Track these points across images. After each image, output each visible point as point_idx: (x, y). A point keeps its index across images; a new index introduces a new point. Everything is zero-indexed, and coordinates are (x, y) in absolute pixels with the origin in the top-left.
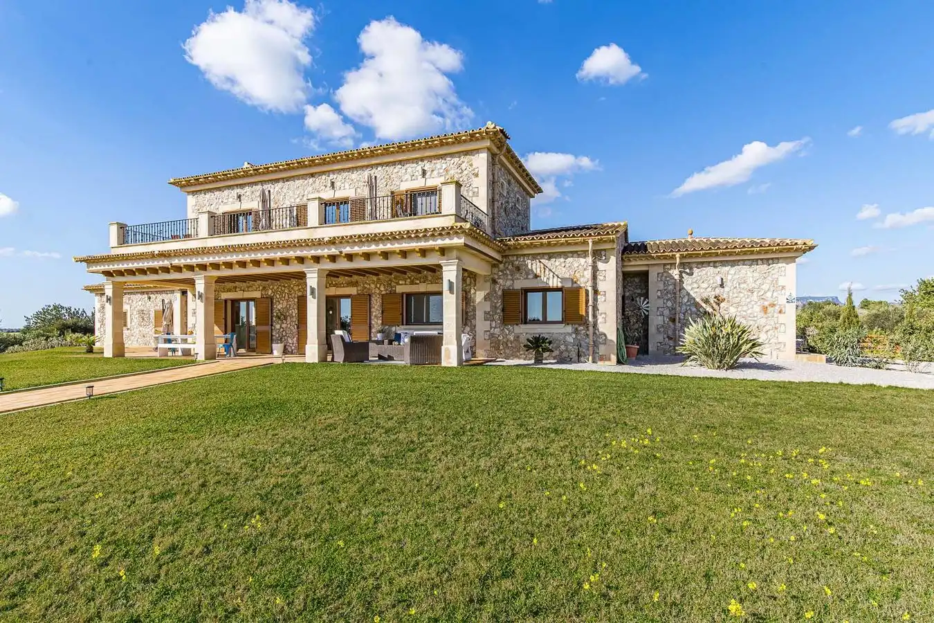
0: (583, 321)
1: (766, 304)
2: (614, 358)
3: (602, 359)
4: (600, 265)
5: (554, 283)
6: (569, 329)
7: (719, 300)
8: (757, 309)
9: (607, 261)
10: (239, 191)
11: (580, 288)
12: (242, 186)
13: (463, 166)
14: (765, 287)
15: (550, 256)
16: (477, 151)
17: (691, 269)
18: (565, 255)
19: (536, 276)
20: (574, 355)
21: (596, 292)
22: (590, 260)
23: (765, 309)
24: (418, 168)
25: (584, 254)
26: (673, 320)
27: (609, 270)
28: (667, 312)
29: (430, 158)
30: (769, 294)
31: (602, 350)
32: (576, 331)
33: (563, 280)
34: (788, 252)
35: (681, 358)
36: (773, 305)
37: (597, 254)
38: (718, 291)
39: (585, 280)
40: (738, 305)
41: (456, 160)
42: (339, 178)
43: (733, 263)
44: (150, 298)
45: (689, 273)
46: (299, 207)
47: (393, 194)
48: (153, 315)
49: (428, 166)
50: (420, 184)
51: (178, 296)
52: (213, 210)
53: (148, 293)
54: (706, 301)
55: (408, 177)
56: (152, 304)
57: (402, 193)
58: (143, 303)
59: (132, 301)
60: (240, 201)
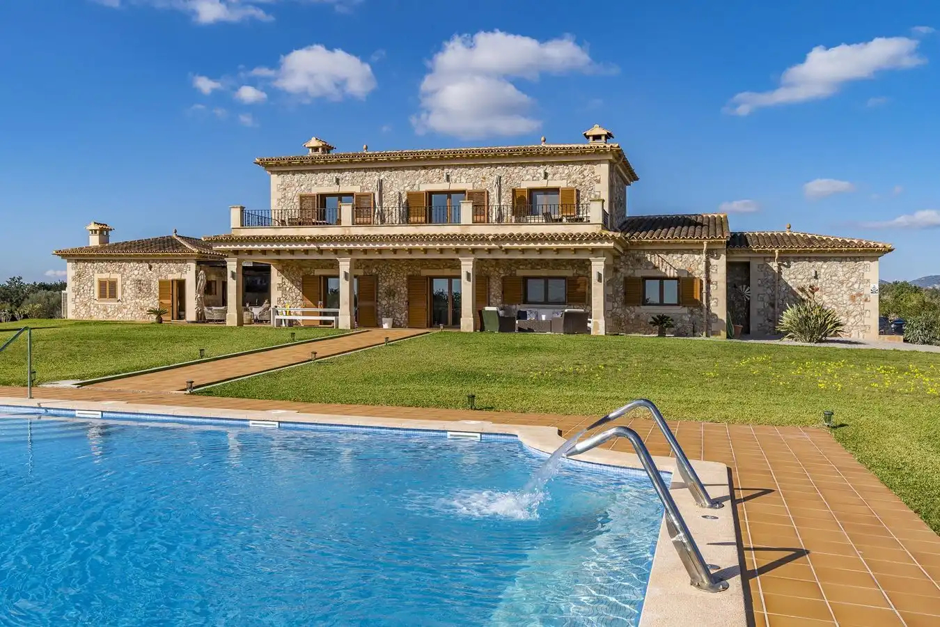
0: (698, 304)
1: (854, 293)
2: (724, 334)
3: (714, 334)
4: (713, 261)
5: (671, 273)
6: (685, 310)
7: (813, 289)
8: (846, 297)
9: (718, 258)
10: (337, 175)
11: (695, 278)
12: (340, 171)
13: (585, 173)
14: (853, 280)
15: (668, 252)
16: (600, 162)
17: (789, 262)
18: (682, 252)
19: (655, 268)
20: (689, 331)
21: (709, 282)
22: (704, 256)
23: (853, 298)
24: (541, 170)
25: (699, 252)
26: (773, 305)
27: (720, 266)
28: (766, 298)
29: (552, 164)
30: (856, 286)
31: (714, 327)
32: (692, 313)
33: (679, 271)
34: (871, 253)
35: (780, 335)
36: (860, 295)
37: (710, 253)
38: (813, 282)
39: (699, 272)
40: (831, 293)
41: (578, 167)
42: (454, 174)
43: (825, 260)
44: (150, 267)
45: (788, 267)
46: (409, 194)
47: (514, 191)
48: (155, 286)
49: (549, 170)
50: (542, 184)
51: (193, 266)
52: (304, 190)
53: (147, 262)
54: (803, 290)
55: (530, 178)
56: (154, 274)
57: (523, 191)
58: (141, 273)
59: (125, 270)
60: (338, 184)
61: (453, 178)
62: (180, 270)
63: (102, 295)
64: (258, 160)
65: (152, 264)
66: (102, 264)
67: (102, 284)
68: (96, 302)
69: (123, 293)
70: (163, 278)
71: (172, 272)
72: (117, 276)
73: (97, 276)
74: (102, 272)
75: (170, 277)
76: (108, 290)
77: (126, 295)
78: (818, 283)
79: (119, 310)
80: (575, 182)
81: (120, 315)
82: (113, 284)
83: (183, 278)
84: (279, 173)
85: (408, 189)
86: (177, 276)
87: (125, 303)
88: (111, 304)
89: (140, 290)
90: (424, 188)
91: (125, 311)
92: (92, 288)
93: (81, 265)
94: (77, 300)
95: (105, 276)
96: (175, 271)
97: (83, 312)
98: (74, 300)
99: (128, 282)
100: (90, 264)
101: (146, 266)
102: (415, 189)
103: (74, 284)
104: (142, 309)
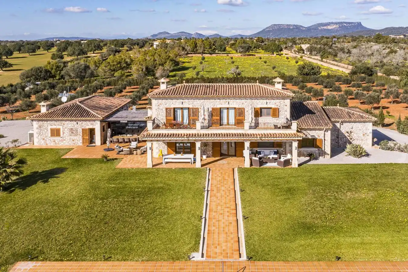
0: (320, 147)
1: (364, 133)
3: (325, 156)
4: (326, 133)
5: (312, 137)
6: (317, 149)
7: (351, 132)
8: (362, 134)
9: (328, 133)
10: (182, 100)
11: (319, 139)
13: (281, 102)
14: (364, 129)
16: (286, 99)
17: (343, 123)
18: (315, 130)
19: (306, 135)
21: (325, 139)
22: (323, 132)
23: (364, 135)
24: (265, 101)
26: (338, 138)
28: (336, 135)
29: (269, 99)
30: (365, 131)
31: (326, 154)
36: (366, 134)
37: (326, 130)
38: (351, 130)
39: (321, 137)
40: (357, 133)
41: (279, 101)
42: (231, 101)
43: (355, 123)
44: (77, 123)
45: (343, 125)
46: (213, 109)
47: (254, 108)
48: (80, 131)
49: (268, 101)
50: (265, 106)
51: (99, 123)
52: (168, 106)
53: (75, 121)
54: (348, 132)
55: (260, 104)
56: (79, 126)
57: (258, 108)
58: (72, 125)
59: (64, 124)
60: (182, 104)
61: (230, 103)
62: (92, 124)
63: (52, 135)
65: (78, 122)
66: (52, 122)
67: (52, 130)
68: (49, 138)
70: (84, 128)
71: (88, 125)
72: (61, 127)
73: (50, 127)
74: (52, 125)
75: (87, 127)
76: (56, 133)
77: (64, 135)
78: (353, 130)
79: (62, 141)
80: (277, 105)
82: (58, 131)
83: (94, 127)
85: (212, 107)
86: (91, 127)
87: (64, 138)
88: (57, 139)
89: (72, 133)
90: (219, 106)
91: (65, 141)
92: (47, 132)
93: (41, 122)
94: (39, 137)
95: (54, 127)
96: (90, 125)
97: (43, 142)
98: (37, 137)
99: (66, 130)
100: (45, 122)
101: (75, 123)
102: (215, 107)
103: (37, 130)
104: (73, 141)
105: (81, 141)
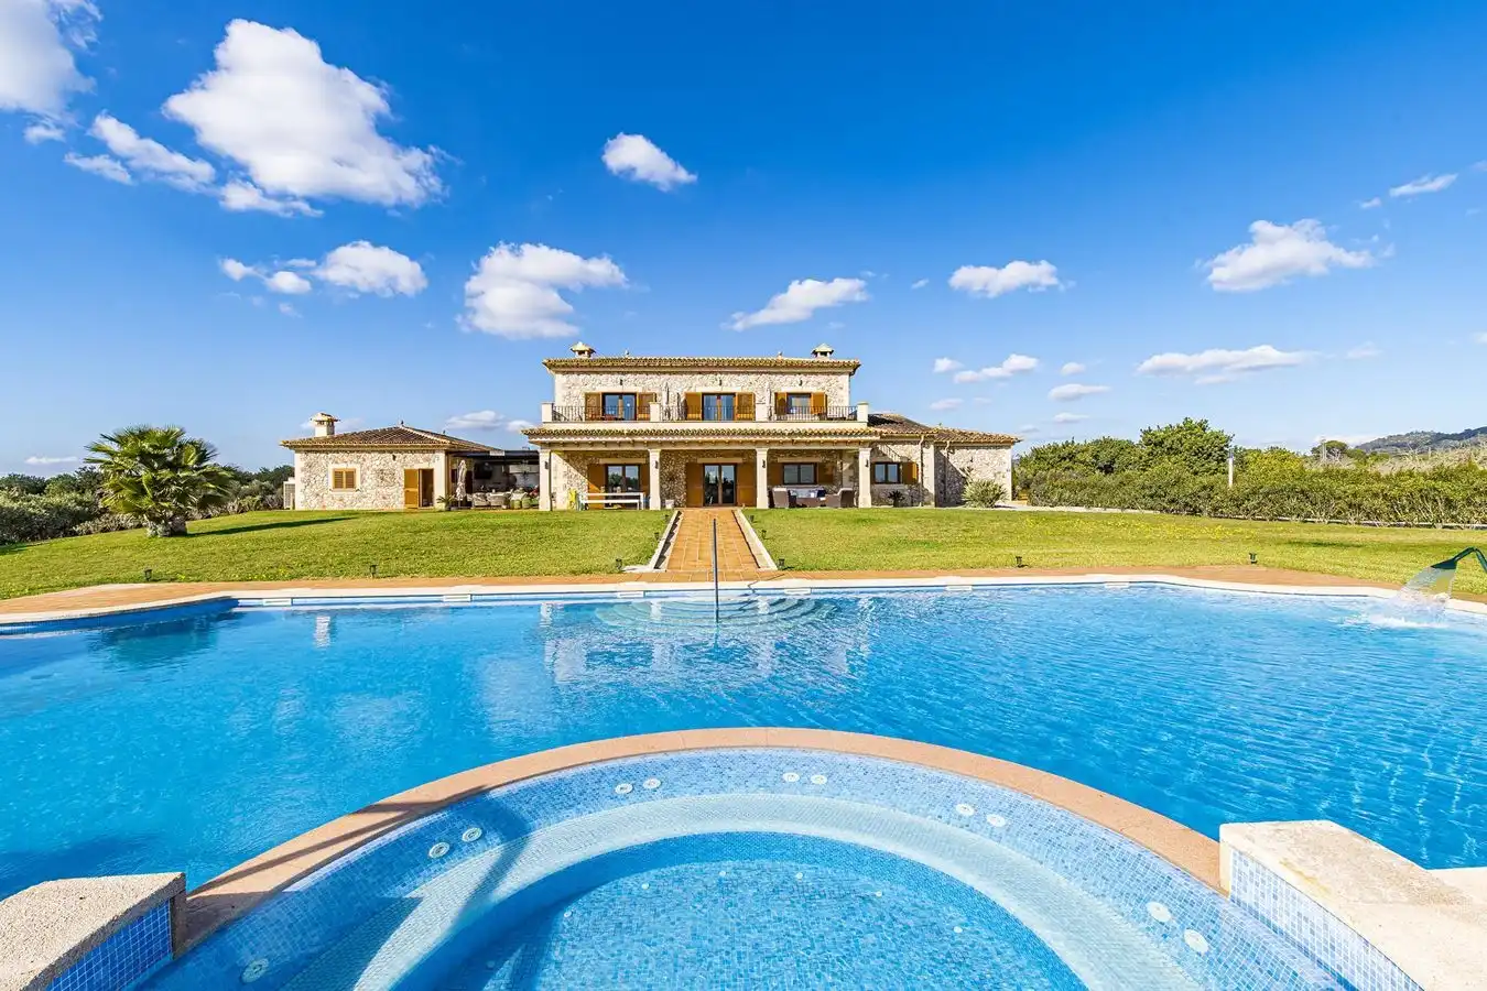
0: (915, 482)
2: (933, 503)
3: (926, 504)
4: (924, 449)
5: (897, 459)
6: (906, 487)
7: (970, 470)
8: (991, 474)
9: (928, 447)
10: (620, 377)
11: (912, 463)
12: (624, 373)
13: (832, 382)
14: (995, 462)
15: (894, 443)
16: (842, 373)
17: (956, 450)
18: (903, 443)
19: (884, 455)
20: (909, 502)
21: (922, 465)
22: (919, 446)
23: (996, 474)
24: (798, 378)
25: (916, 443)
26: (943, 481)
27: (930, 452)
28: (939, 476)
29: (806, 374)
30: (998, 465)
31: (926, 499)
32: (911, 489)
33: (902, 457)
34: (1007, 443)
35: (963, 503)
36: (999, 473)
37: (923, 444)
38: (969, 464)
39: (916, 458)
40: (981, 472)
41: (826, 377)
42: (726, 379)
43: (978, 448)
44: (394, 457)
45: (953, 453)
46: (687, 395)
47: (776, 394)
48: (400, 475)
49: (804, 378)
50: (798, 389)
51: (442, 456)
52: (589, 389)
53: (391, 452)
54: (963, 470)
55: (788, 384)
56: (399, 464)
57: (783, 394)
58: (383, 462)
59: (364, 460)
60: (621, 384)
61: (724, 382)
62: (428, 460)
63: (338, 484)
64: (546, 361)
65: (396, 455)
66: (337, 455)
67: (338, 474)
68: (330, 492)
69: (362, 483)
70: (408, 468)
71: (419, 462)
72: (357, 467)
73: (332, 467)
74: (337, 463)
75: (417, 467)
76: (345, 480)
77: (365, 485)
78: (973, 465)
79: (359, 499)
80: (823, 389)
81: (359, 504)
82: (351, 475)
83: (431, 467)
84: (564, 373)
85: (685, 390)
86: (425, 466)
87: (364, 493)
88: (348, 494)
89: (382, 479)
90: (700, 390)
91: (365, 500)
92: (326, 479)
93: (312, 455)
94: (307, 489)
95: (342, 466)
96: (422, 461)
97: (315, 501)
98: (303, 491)
99: (369, 472)
100: (323, 455)
101: (389, 456)
102: (692, 390)
103: (302, 475)
104: (384, 498)
105: (402, 499)
